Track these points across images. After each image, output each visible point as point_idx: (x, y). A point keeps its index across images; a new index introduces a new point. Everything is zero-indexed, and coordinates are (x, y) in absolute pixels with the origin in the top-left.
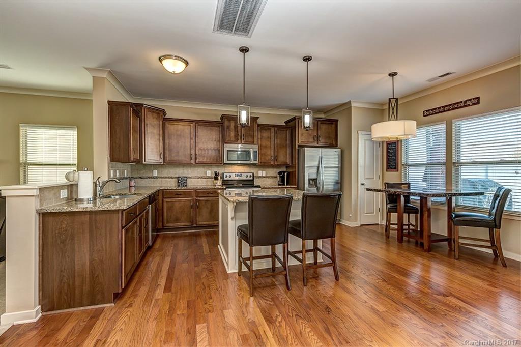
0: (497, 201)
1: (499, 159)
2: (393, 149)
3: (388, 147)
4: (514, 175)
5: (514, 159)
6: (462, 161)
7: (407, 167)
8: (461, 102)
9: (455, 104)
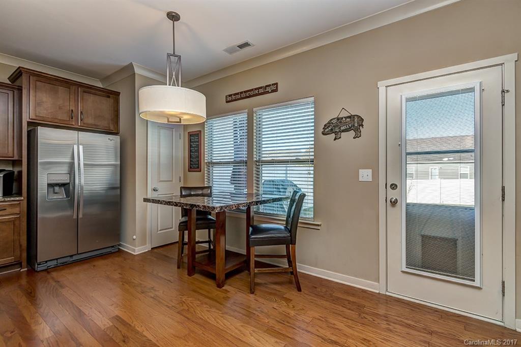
0: (294, 207)
1: (294, 158)
2: (195, 142)
3: (190, 140)
4: (306, 176)
5: (308, 158)
6: (263, 159)
7: (210, 165)
8: (261, 88)
9: (255, 89)
